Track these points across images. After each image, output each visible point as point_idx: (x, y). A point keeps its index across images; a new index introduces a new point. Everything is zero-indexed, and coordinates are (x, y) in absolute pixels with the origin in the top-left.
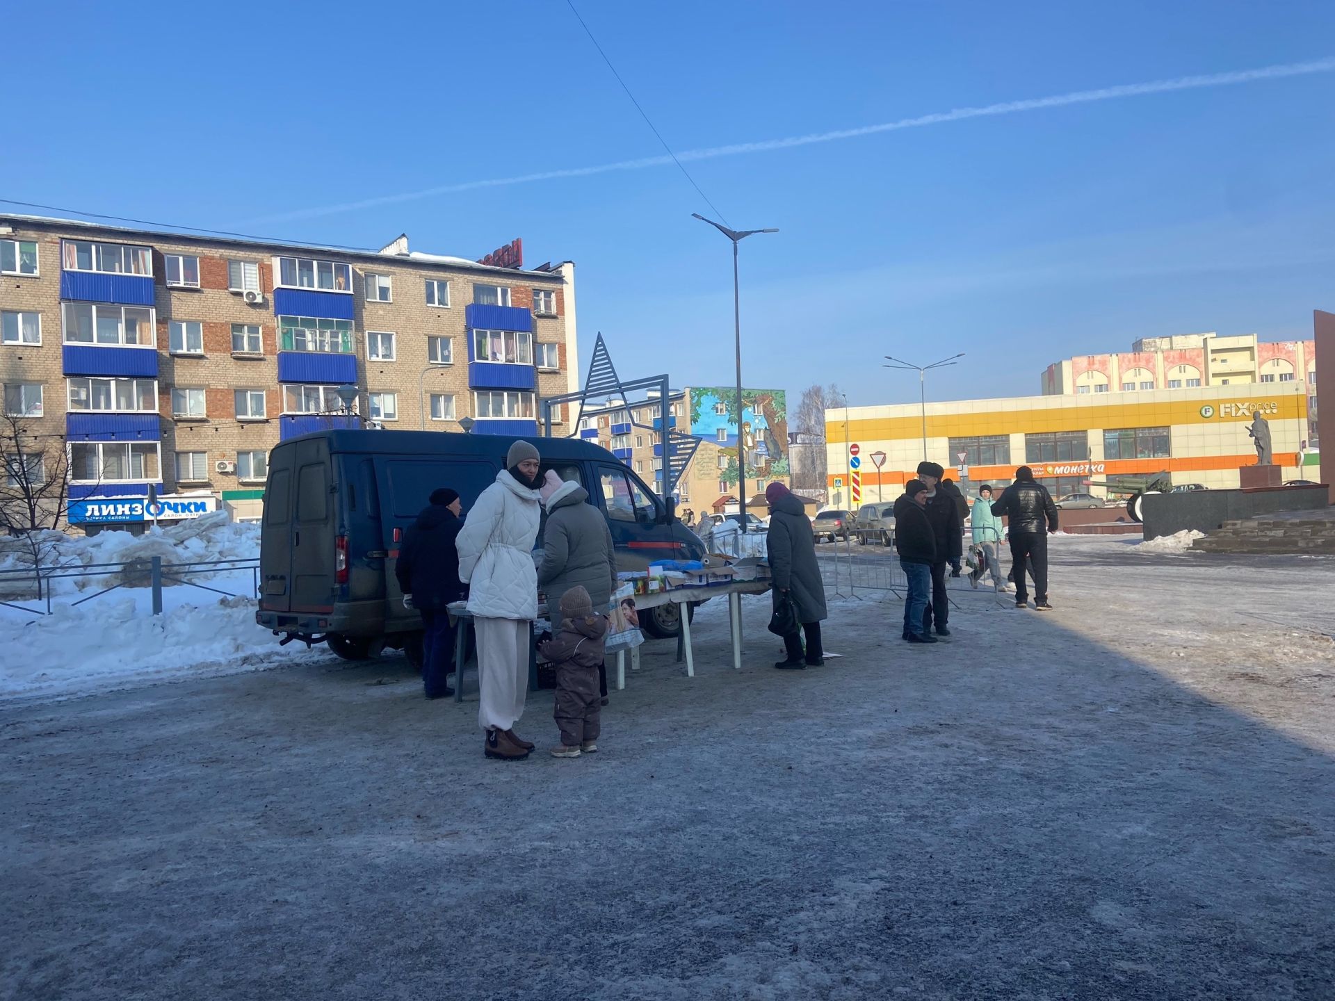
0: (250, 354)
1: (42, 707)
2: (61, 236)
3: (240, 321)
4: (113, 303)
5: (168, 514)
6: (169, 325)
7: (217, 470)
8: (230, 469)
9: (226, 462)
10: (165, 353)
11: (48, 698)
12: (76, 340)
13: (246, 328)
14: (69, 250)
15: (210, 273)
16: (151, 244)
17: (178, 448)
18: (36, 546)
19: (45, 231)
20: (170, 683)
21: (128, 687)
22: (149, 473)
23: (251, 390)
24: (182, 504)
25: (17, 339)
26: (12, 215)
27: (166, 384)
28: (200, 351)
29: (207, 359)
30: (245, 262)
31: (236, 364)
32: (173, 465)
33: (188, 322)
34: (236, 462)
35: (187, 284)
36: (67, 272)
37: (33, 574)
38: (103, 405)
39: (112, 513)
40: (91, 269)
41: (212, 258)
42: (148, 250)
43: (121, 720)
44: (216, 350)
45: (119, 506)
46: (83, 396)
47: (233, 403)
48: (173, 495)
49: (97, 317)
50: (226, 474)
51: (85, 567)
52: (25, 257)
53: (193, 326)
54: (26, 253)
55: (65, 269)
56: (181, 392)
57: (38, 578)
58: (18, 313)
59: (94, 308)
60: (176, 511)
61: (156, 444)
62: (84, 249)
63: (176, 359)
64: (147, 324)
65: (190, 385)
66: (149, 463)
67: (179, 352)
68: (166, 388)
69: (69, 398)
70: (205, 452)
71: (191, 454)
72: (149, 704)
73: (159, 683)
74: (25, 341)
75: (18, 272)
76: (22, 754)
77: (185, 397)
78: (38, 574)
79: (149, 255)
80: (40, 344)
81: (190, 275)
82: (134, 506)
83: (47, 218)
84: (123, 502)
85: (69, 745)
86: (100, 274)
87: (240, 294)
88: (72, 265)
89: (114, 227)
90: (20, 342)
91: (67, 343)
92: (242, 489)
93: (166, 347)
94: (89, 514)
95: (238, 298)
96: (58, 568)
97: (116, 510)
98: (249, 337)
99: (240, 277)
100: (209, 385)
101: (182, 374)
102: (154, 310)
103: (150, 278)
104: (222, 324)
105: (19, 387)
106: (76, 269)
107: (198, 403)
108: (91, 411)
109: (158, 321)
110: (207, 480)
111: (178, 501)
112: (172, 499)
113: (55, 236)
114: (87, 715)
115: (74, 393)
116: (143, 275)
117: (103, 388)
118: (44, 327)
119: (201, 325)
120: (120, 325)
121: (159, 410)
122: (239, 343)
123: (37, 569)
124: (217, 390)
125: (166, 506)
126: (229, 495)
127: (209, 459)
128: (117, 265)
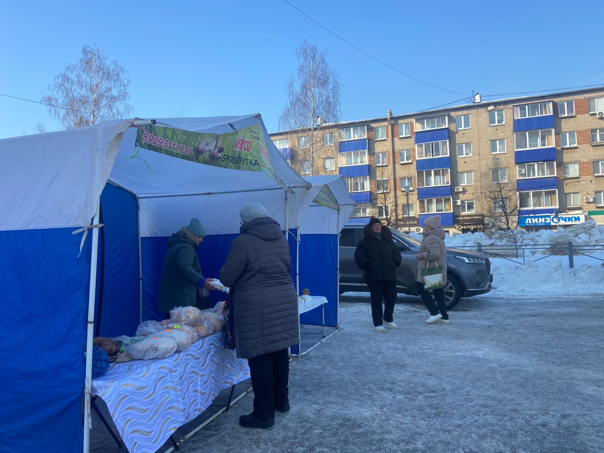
0: (601, 143)
1: (526, 304)
2: (513, 105)
3: (595, 128)
4: (535, 129)
5: (562, 222)
6: (561, 135)
7: (585, 201)
8: (591, 200)
9: (590, 197)
10: (559, 148)
11: (528, 300)
12: (520, 148)
13: (598, 130)
14: (517, 110)
15: (580, 107)
16: (552, 100)
17: (566, 192)
18: (515, 236)
19: (507, 104)
20: (581, 301)
21: (562, 300)
22: (552, 204)
23: (601, 161)
24: (568, 218)
25: (497, 151)
26: (494, 101)
27: (560, 163)
28: (575, 145)
29: (579, 148)
30: (597, 98)
31: (593, 149)
32: (564, 200)
33: (570, 132)
34: (594, 197)
35: (569, 114)
36: (516, 120)
37: (514, 247)
38: (532, 175)
39: (537, 222)
40: (526, 116)
41: (581, 100)
42: (551, 103)
43: (563, 314)
44: (583, 144)
45: (540, 219)
46: (523, 172)
47: (592, 168)
48: (564, 213)
49: (529, 137)
50: (589, 203)
51: (534, 245)
52: (499, 117)
53: (572, 134)
54: (499, 115)
55: (515, 119)
56: (567, 166)
57: (516, 249)
58: (497, 140)
59: (527, 133)
60: (566, 221)
61: (555, 190)
62: (522, 108)
63: (564, 150)
64: (550, 136)
65: (571, 162)
66: (552, 199)
67: (565, 147)
68: (560, 164)
69: (518, 173)
70: (579, 193)
71: (572, 194)
72: (574, 309)
73: (576, 300)
74: (500, 151)
75: (497, 124)
76: (524, 322)
77: (569, 168)
78: (516, 248)
79: (551, 105)
80: (505, 152)
81: (570, 110)
82: (546, 219)
83: (507, 99)
84: (541, 217)
85: (543, 322)
86: (530, 118)
87: (595, 114)
88: (518, 117)
89: (535, 96)
90: (498, 152)
91: (516, 150)
92: (598, 210)
93: (559, 146)
94: (527, 222)
95: (593, 117)
96: (524, 245)
97: (538, 220)
98: (600, 134)
99: (595, 106)
100: (580, 161)
101: (567, 157)
102: (554, 129)
103: (552, 115)
104: (586, 131)
105: (498, 171)
106: (520, 118)
107: (575, 170)
108: (527, 178)
109: (555, 134)
110: (580, 206)
111: (566, 216)
112: (563, 215)
113: (510, 106)
114: (548, 310)
115: (520, 171)
116: (548, 114)
117: (532, 168)
118: (507, 145)
119: (576, 133)
120: (538, 139)
121: (557, 174)
122: (595, 138)
123: (516, 245)
124: (584, 163)
125: (561, 219)
126: (591, 213)
127: (580, 196)
128: (537, 112)
